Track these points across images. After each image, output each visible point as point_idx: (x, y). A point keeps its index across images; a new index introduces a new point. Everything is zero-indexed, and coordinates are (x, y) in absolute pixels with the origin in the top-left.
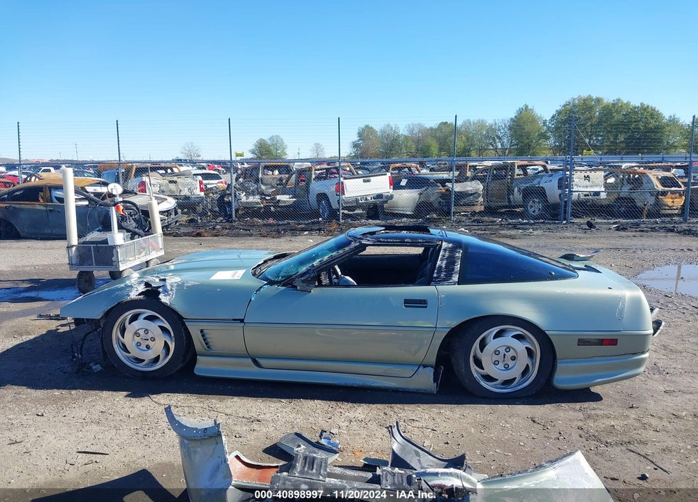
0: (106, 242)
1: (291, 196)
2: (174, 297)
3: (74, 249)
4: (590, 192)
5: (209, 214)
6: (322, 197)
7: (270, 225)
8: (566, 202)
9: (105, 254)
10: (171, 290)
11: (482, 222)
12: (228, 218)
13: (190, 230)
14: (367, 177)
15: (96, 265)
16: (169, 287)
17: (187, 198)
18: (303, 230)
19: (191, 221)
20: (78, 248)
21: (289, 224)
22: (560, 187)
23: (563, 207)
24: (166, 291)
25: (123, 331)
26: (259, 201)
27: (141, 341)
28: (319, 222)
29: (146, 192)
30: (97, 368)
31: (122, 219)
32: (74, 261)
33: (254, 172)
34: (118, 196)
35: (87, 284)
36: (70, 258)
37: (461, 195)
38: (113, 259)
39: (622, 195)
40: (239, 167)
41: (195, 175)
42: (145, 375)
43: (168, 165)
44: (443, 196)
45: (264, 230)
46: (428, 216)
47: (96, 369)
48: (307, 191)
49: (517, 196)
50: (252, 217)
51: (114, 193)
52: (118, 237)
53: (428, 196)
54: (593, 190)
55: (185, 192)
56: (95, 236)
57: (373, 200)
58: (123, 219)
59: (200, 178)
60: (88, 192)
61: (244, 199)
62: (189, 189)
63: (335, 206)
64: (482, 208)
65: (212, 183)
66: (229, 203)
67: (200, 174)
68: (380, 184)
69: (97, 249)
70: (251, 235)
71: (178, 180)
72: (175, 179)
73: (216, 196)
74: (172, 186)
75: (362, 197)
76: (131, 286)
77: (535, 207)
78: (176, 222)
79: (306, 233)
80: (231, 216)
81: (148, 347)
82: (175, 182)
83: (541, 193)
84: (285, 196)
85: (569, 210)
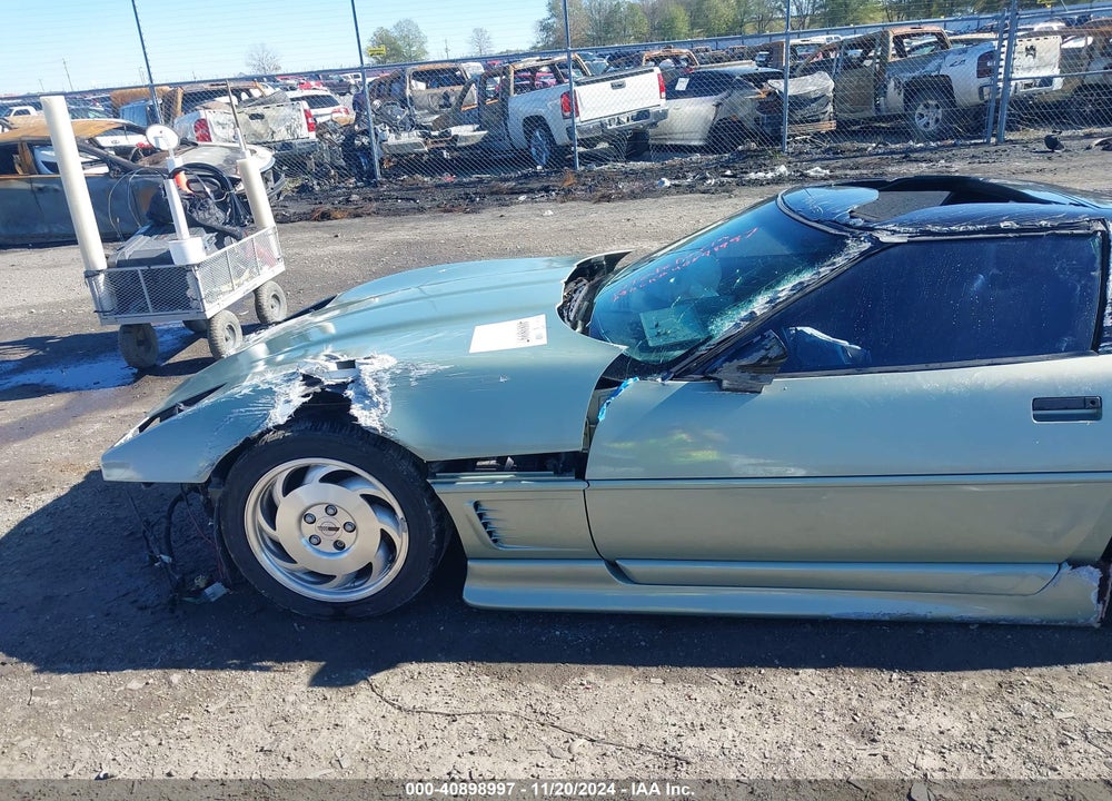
0: (166, 258)
1: (477, 126)
2: (389, 408)
3: (101, 278)
4: (1033, 78)
5: (333, 172)
6: (535, 123)
7: (446, 186)
8: (998, 102)
9: (170, 284)
10: (379, 392)
11: (842, 152)
12: (368, 177)
13: (304, 207)
14: (617, 78)
15: (155, 307)
16: (371, 385)
17: (286, 145)
18: (514, 192)
19: (303, 189)
20: (110, 277)
21: (481, 181)
22: (980, 74)
23: (992, 110)
24: (364, 395)
25: (270, 511)
26: (421, 140)
27: (319, 533)
28: (537, 174)
29: (210, 140)
30: (216, 590)
31: (193, 203)
32: (107, 305)
33: (396, 86)
34: (172, 153)
35: (142, 348)
36: (97, 301)
37: (799, 102)
38: (189, 293)
40: (352, 81)
41: (292, 100)
42: (340, 611)
43: (241, 85)
44: (762, 106)
45: (440, 196)
46: (740, 147)
47: (214, 594)
48: (504, 114)
49: (894, 97)
50: (411, 172)
51: (163, 147)
52: (191, 247)
53: (733, 108)
54: (1041, 75)
55: (282, 135)
56: (141, 245)
57: (631, 122)
58: (193, 205)
59: (304, 104)
60: (103, 148)
61: (392, 139)
62: (288, 128)
63: (561, 138)
64: (832, 126)
65: (324, 114)
66: (367, 150)
67: (303, 98)
68: (641, 91)
69: (152, 277)
70: (421, 210)
71: (267, 113)
72: (260, 110)
73: (338, 138)
74: (257, 125)
75: (612, 118)
76: (270, 392)
77: (928, 115)
78: (279, 195)
79: (522, 198)
80: (372, 174)
81: (339, 546)
82: (261, 117)
83: (944, 87)
84: (464, 127)
85: (1004, 117)
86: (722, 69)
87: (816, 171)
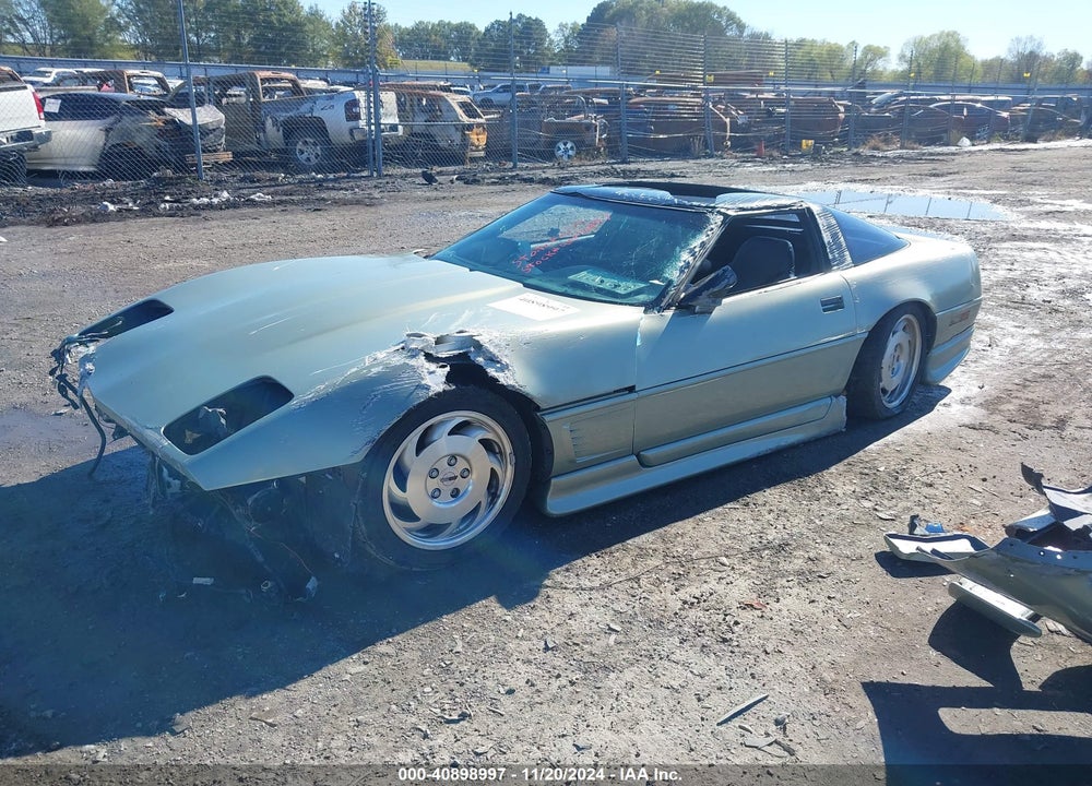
11: (258, 181)
22: (349, 118)
23: (371, 149)
39: (416, 130)
44: (162, 133)
46: (155, 174)
49: (273, 133)
57: (12, 143)
64: (227, 157)
77: (308, 151)
83: (319, 128)
85: (379, 155)
86: (83, 92)
87: (259, 197)
